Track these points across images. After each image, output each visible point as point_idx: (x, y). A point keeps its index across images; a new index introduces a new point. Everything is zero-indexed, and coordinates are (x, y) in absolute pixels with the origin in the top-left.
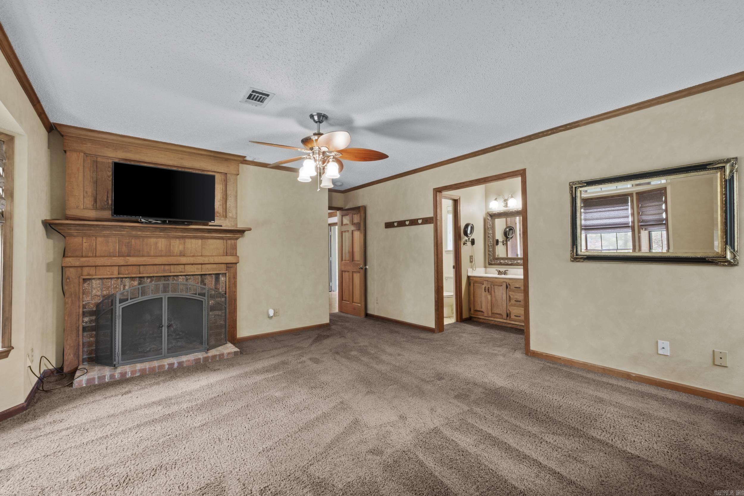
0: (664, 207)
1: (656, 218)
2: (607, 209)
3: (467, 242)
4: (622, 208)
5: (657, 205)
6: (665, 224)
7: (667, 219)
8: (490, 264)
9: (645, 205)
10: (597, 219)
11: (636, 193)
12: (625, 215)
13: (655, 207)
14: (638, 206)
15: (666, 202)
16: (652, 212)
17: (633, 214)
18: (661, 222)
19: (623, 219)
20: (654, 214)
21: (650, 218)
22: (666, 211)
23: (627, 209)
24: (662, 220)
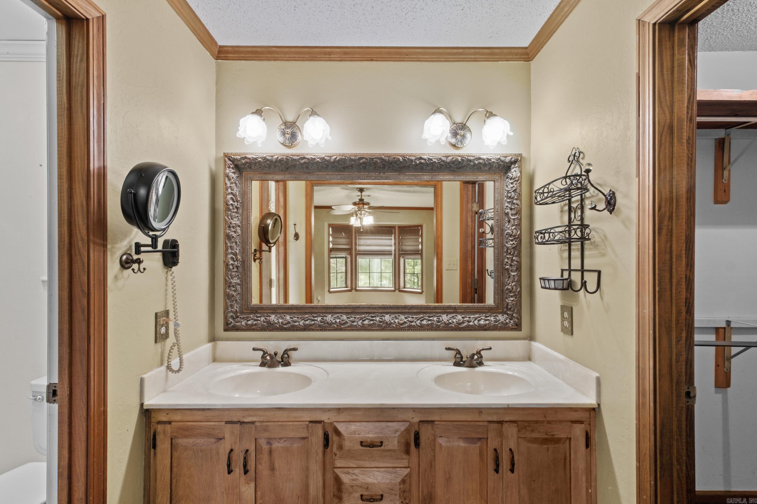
0: (420, 241)
1: (414, 248)
2: (377, 237)
3: (142, 256)
4: (388, 238)
5: (415, 239)
6: (420, 254)
7: (422, 249)
8: (228, 328)
9: (404, 237)
10: (369, 245)
11: (398, 227)
12: (390, 244)
13: (413, 240)
14: (399, 238)
15: (422, 236)
16: (412, 244)
17: (395, 244)
18: (417, 252)
19: (389, 247)
20: (412, 245)
21: (408, 248)
22: (422, 243)
23: (391, 239)
24: (418, 251)
